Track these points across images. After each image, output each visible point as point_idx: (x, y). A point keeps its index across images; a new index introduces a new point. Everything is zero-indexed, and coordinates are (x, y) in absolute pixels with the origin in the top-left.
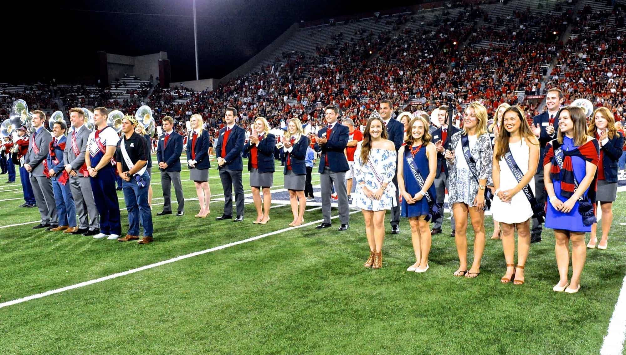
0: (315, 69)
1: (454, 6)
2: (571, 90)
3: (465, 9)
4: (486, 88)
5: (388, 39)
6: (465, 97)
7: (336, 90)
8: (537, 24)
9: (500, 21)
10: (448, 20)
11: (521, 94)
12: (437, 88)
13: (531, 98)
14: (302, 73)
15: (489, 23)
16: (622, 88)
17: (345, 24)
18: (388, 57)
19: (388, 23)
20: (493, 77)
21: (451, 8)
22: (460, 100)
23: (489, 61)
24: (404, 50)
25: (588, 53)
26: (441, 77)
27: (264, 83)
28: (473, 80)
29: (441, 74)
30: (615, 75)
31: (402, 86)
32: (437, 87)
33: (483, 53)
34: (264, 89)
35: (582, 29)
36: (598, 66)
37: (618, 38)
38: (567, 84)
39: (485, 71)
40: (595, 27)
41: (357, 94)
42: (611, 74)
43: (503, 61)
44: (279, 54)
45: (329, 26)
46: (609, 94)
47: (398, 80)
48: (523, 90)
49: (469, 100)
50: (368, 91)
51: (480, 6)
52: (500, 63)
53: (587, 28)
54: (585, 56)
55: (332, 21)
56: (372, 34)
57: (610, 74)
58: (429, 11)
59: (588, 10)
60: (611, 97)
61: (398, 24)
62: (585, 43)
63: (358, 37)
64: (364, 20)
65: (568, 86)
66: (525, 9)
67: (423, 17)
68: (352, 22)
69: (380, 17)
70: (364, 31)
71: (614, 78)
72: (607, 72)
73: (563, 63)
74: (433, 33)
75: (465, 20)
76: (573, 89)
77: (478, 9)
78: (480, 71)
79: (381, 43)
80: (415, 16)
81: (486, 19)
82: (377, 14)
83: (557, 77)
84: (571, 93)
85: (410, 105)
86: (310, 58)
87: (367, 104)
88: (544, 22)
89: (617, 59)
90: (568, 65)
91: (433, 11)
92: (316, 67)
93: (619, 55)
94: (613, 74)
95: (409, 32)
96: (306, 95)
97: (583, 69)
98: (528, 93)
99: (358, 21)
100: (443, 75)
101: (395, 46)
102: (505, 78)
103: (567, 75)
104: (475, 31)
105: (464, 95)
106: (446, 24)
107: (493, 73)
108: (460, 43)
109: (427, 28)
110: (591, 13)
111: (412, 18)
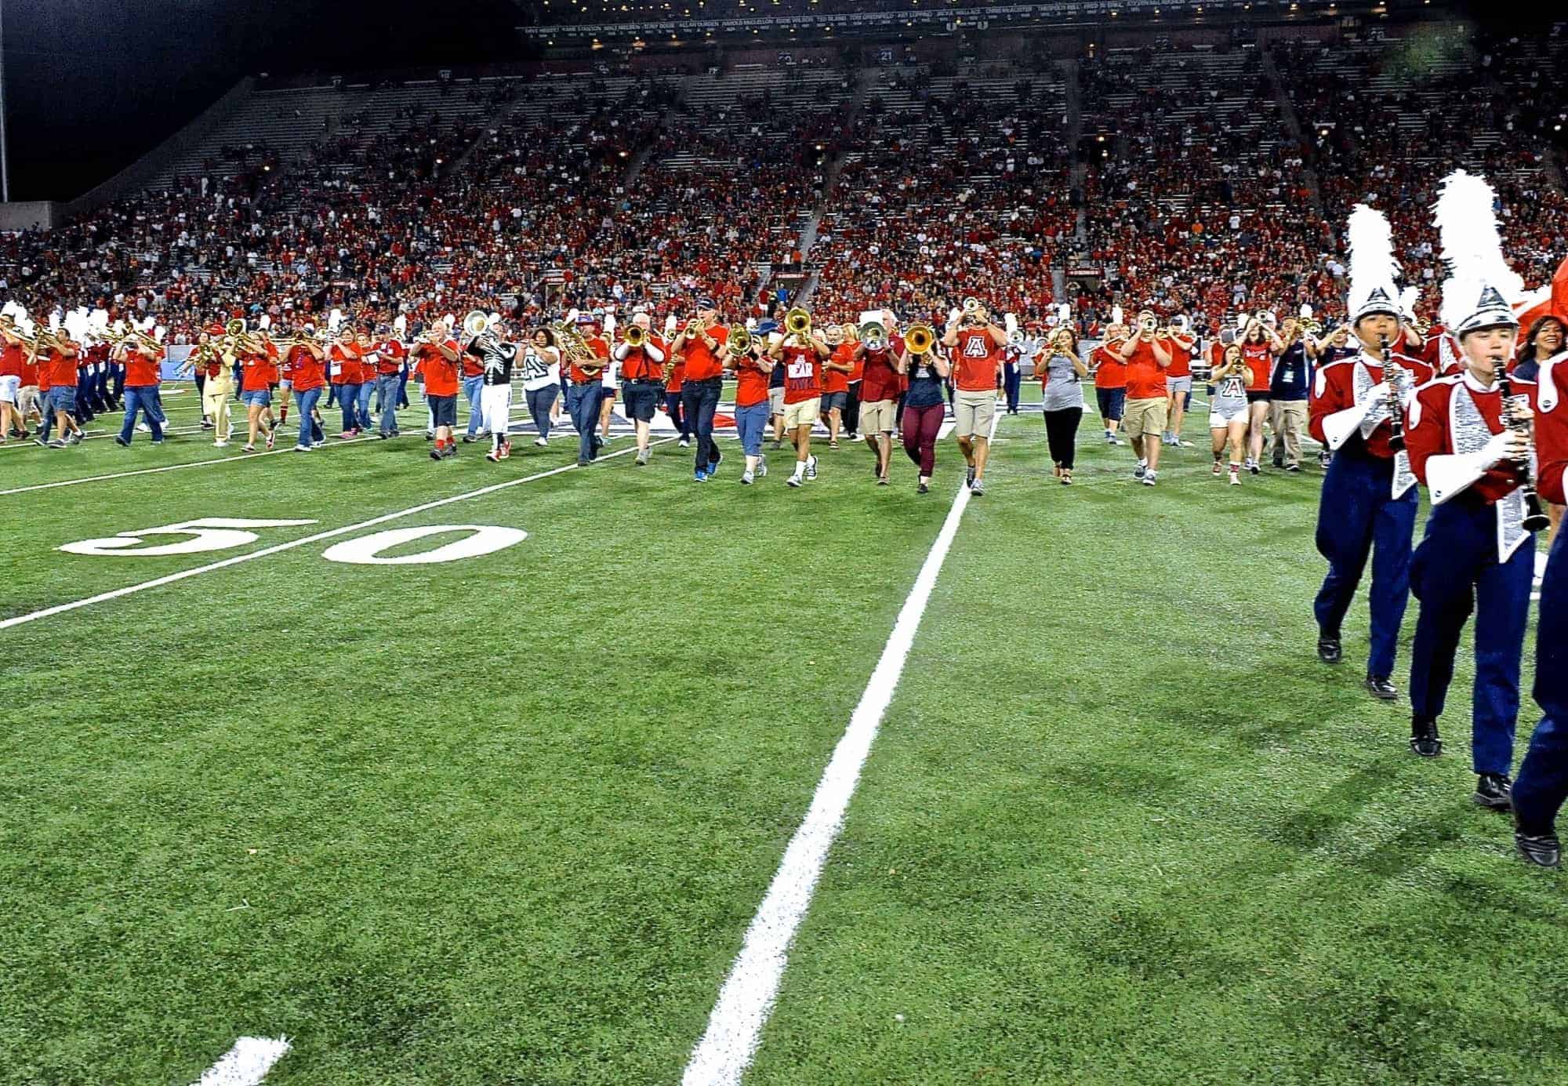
0: (310, 192)
1: (615, 73)
2: (855, 265)
3: (638, 81)
4: (696, 254)
5: (476, 135)
6: (657, 271)
7: (373, 243)
8: (784, 126)
9: (711, 114)
10: (603, 102)
11: (764, 270)
12: (598, 248)
13: (784, 276)
14: (279, 197)
15: (690, 115)
16: (944, 264)
17: (371, 89)
18: (481, 173)
19: (473, 98)
20: (708, 230)
21: (608, 75)
22: (647, 276)
23: (694, 195)
24: (514, 161)
25: (882, 192)
26: (604, 225)
27: (187, 218)
28: (668, 235)
29: (605, 220)
30: (930, 240)
31: (520, 240)
32: (596, 245)
33: (683, 178)
34: (190, 232)
35: (868, 143)
36: (900, 220)
37: (934, 165)
38: (847, 253)
39: (690, 218)
40: (891, 142)
41: (424, 254)
42: (925, 236)
43: (724, 200)
44: (211, 149)
45: (330, 91)
46: (923, 274)
47: (511, 227)
48: (767, 260)
49: (665, 276)
50: (448, 249)
51: (669, 78)
52: (719, 203)
53: (877, 142)
54: (876, 199)
55: (337, 80)
56: (437, 120)
57: (921, 237)
58: (560, 79)
59: (877, 106)
60: (926, 281)
61: (494, 102)
62: (875, 172)
63: (407, 123)
64: (416, 86)
65: (851, 257)
66: (759, 94)
67: (550, 90)
68: (387, 86)
69: (451, 82)
70: (418, 110)
71: (929, 245)
72: (917, 232)
73: (838, 210)
74: (575, 128)
75: (640, 106)
76: (858, 262)
77: (665, 84)
78: (682, 219)
79: (460, 142)
80: (532, 87)
81: (683, 108)
82: (446, 74)
83: (828, 239)
84: (856, 269)
85: (544, 283)
86: (295, 164)
87: (450, 276)
88: (799, 125)
89: (932, 207)
90: (846, 212)
91: (569, 80)
92: (312, 186)
93: (936, 201)
94: (928, 237)
95: (520, 122)
96: (301, 253)
97: (874, 224)
98: (777, 268)
99: (401, 85)
100: (607, 222)
101: (494, 151)
102: (732, 234)
103: (848, 235)
104: (664, 131)
105: (654, 267)
106: (600, 111)
107: (705, 222)
108: (633, 154)
109: (561, 117)
110: (883, 111)
111: (526, 91)
